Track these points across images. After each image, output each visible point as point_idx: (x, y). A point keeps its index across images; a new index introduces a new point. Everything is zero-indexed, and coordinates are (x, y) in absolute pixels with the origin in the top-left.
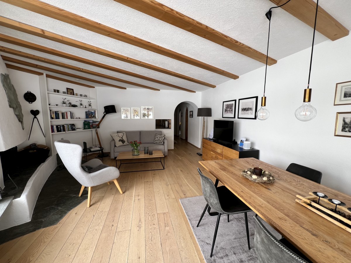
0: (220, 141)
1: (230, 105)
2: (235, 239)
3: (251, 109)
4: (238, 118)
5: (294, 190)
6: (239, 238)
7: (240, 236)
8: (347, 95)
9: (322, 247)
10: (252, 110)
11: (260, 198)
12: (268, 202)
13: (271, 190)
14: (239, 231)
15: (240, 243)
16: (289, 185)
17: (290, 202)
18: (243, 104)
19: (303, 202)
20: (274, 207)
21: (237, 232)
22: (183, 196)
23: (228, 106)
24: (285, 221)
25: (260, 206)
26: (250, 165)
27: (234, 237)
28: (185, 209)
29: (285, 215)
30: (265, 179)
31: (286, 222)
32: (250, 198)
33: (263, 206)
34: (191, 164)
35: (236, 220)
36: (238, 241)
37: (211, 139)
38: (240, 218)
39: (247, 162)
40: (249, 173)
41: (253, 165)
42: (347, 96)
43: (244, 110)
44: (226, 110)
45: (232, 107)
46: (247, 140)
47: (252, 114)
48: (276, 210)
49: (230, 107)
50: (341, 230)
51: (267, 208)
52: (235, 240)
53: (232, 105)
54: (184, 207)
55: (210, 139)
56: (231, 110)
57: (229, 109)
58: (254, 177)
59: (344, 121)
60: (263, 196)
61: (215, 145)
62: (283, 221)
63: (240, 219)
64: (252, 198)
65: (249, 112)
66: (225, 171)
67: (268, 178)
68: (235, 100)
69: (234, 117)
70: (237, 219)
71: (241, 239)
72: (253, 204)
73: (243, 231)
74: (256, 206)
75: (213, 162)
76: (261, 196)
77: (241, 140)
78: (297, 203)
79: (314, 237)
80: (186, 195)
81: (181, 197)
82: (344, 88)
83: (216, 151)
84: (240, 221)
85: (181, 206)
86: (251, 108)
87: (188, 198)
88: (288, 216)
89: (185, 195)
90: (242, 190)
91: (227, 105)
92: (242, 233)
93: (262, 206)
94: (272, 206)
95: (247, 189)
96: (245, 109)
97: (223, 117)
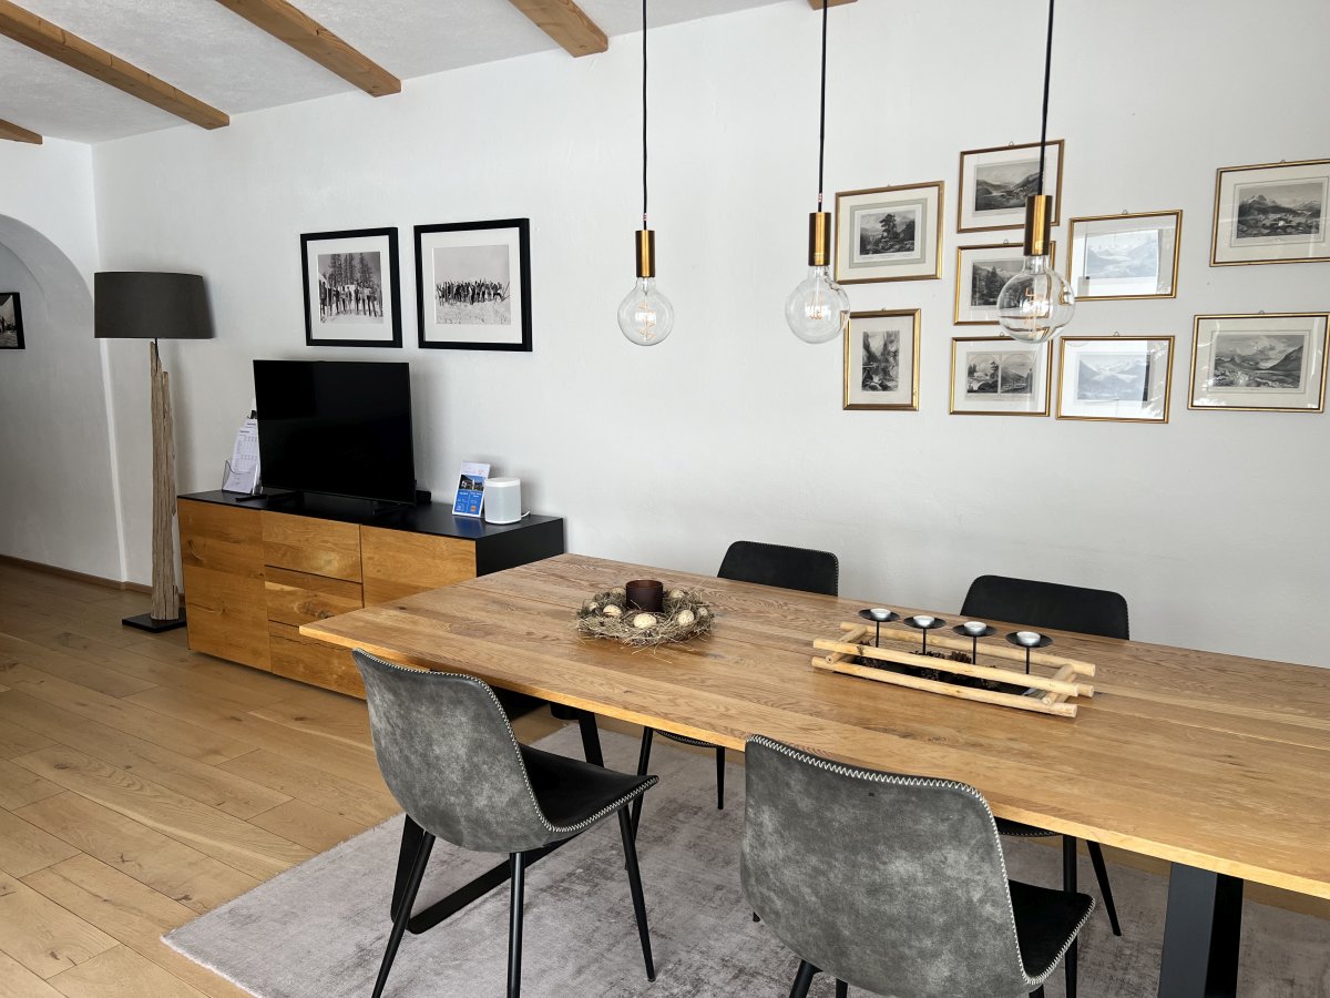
0: (310, 497)
1: (356, 263)
2: (579, 971)
3: (496, 291)
4: (423, 344)
5: (785, 634)
6: (596, 960)
7: (592, 952)
8: (870, 242)
9: (934, 754)
10: (503, 299)
11: (706, 694)
12: (741, 697)
13: (723, 657)
14: (580, 933)
15: (606, 976)
16: (762, 623)
17: (798, 674)
18: (446, 258)
19: (838, 657)
20: (766, 703)
21: (574, 943)
22: (180, 910)
23: (341, 269)
24: (821, 729)
25: (723, 716)
26: (581, 588)
27: (571, 967)
28: (235, 975)
29: (811, 715)
30: (685, 618)
31: (827, 731)
32: (674, 702)
33: (733, 712)
34: (115, 701)
35: (547, 897)
36: (594, 974)
37: (250, 497)
38: (563, 881)
39: (554, 575)
40: (612, 610)
41: (592, 585)
42: (869, 247)
43: (454, 293)
44: (328, 296)
45: (374, 278)
46: (493, 473)
47: (505, 320)
48: (780, 711)
49: (358, 275)
50: (950, 701)
51: (750, 715)
52: (583, 977)
53: (368, 264)
54: (220, 964)
55: (242, 499)
56: (367, 292)
57: (352, 288)
58: (644, 621)
59: (867, 347)
60: (710, 682)
61: (287, 528)
62: (817, 732)
63: (565, 885)
64: (680, 701)
65: (488, 306)
66: (490, 637)
67: (695, 613)
68: (392, 233)
69: (397, 342)
70: (551, 887)
71: (605, 962)
72: (697, 718)
73: (598, 924)
74: (712, 721)
75: (393, 612)
76: (702, 685)
77: (463, 478)
78: (820, 669)
79: (908, 741)
80: (195, 898)
81: (161, 922)
82: (858, 214)
83: (305, 567)
84: (566, 890)
85: (194, 969)
86: (495, 288)
87: (225, 908)
88: (819, 714)
89: (186, 898)
90: (626, 689)
91: (335, 257)
92: (596, 935)
93: (730, 713)
94: (759, 702)
95: (639, 679)
96: (458, 293)
97: (310, 342)
